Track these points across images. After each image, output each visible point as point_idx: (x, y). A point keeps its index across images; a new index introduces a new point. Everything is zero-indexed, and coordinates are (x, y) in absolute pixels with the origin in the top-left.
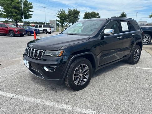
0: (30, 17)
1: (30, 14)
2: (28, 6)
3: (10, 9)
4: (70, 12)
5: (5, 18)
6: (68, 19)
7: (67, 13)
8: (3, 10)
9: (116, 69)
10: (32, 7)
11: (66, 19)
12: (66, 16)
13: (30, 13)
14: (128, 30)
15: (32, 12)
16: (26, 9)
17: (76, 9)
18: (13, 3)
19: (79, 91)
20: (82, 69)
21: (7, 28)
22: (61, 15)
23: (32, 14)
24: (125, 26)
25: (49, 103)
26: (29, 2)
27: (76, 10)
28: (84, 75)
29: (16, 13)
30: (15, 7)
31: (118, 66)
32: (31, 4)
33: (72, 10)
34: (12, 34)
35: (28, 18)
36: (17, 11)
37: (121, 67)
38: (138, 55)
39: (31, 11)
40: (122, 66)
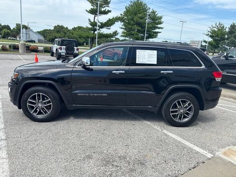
0: (155, 37)
1: (158, 32)
2: (156, 21)
3: (130, 26)
4: (232, 26)
6: (227, 39)
10: (160, 23)
11: (224, 39)
14: (156, 63)
15: (162, 28)
16: (150, 25)
23: (160, 32)
24: (146, 57)
26: (157, 16)
28: (44, 107)
32: (161, 18)
38: (186, 112)
39: (159, 28)
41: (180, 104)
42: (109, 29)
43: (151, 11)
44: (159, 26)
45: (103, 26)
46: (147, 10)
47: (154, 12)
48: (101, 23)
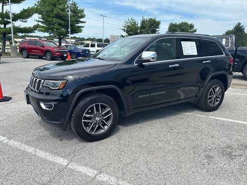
0: (80, 31)
1: (81, 27)
2: (78, 15)
3: (50, 19)
4: (143, 22)
5: (44, 32)
7: (139, 25)
8: (41, 20)
9: (173, 117)
10: (83, 16)
12: (137, 29)
13: (80, 25)
14: (197, 54)
15: (84, 22)
16: (74, 19)
17: (153, 18)
18: (55, 9)
19: (92, 143)
20: (97, 110)
21: (43, 47)
22: (128, 27)
23: (83, 27)
24: (189, 48)
25: (41, 154)
26: (79, 9)
27: (154, 20)
28: (103, 119)
29: (60, 24)
30: (58, 16)
31: (180, 111)
32: (82, 11)
33: (147, 20)
34: (49, 55)
35: (77, 33)
36: (61, 21)
37: (184, 113)
38: (217, 97)
39: (82, 22)
40: (188, 114)
41: (214, 91)
42: (25, 22)
43: (71, 2)
44: (81, 20)
45: (16, 17)
46: (67, 1)
47: (74, 4)
48: (14, 14)
